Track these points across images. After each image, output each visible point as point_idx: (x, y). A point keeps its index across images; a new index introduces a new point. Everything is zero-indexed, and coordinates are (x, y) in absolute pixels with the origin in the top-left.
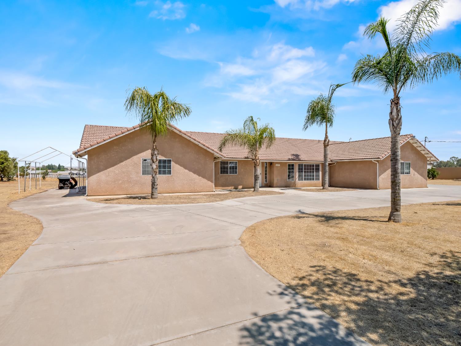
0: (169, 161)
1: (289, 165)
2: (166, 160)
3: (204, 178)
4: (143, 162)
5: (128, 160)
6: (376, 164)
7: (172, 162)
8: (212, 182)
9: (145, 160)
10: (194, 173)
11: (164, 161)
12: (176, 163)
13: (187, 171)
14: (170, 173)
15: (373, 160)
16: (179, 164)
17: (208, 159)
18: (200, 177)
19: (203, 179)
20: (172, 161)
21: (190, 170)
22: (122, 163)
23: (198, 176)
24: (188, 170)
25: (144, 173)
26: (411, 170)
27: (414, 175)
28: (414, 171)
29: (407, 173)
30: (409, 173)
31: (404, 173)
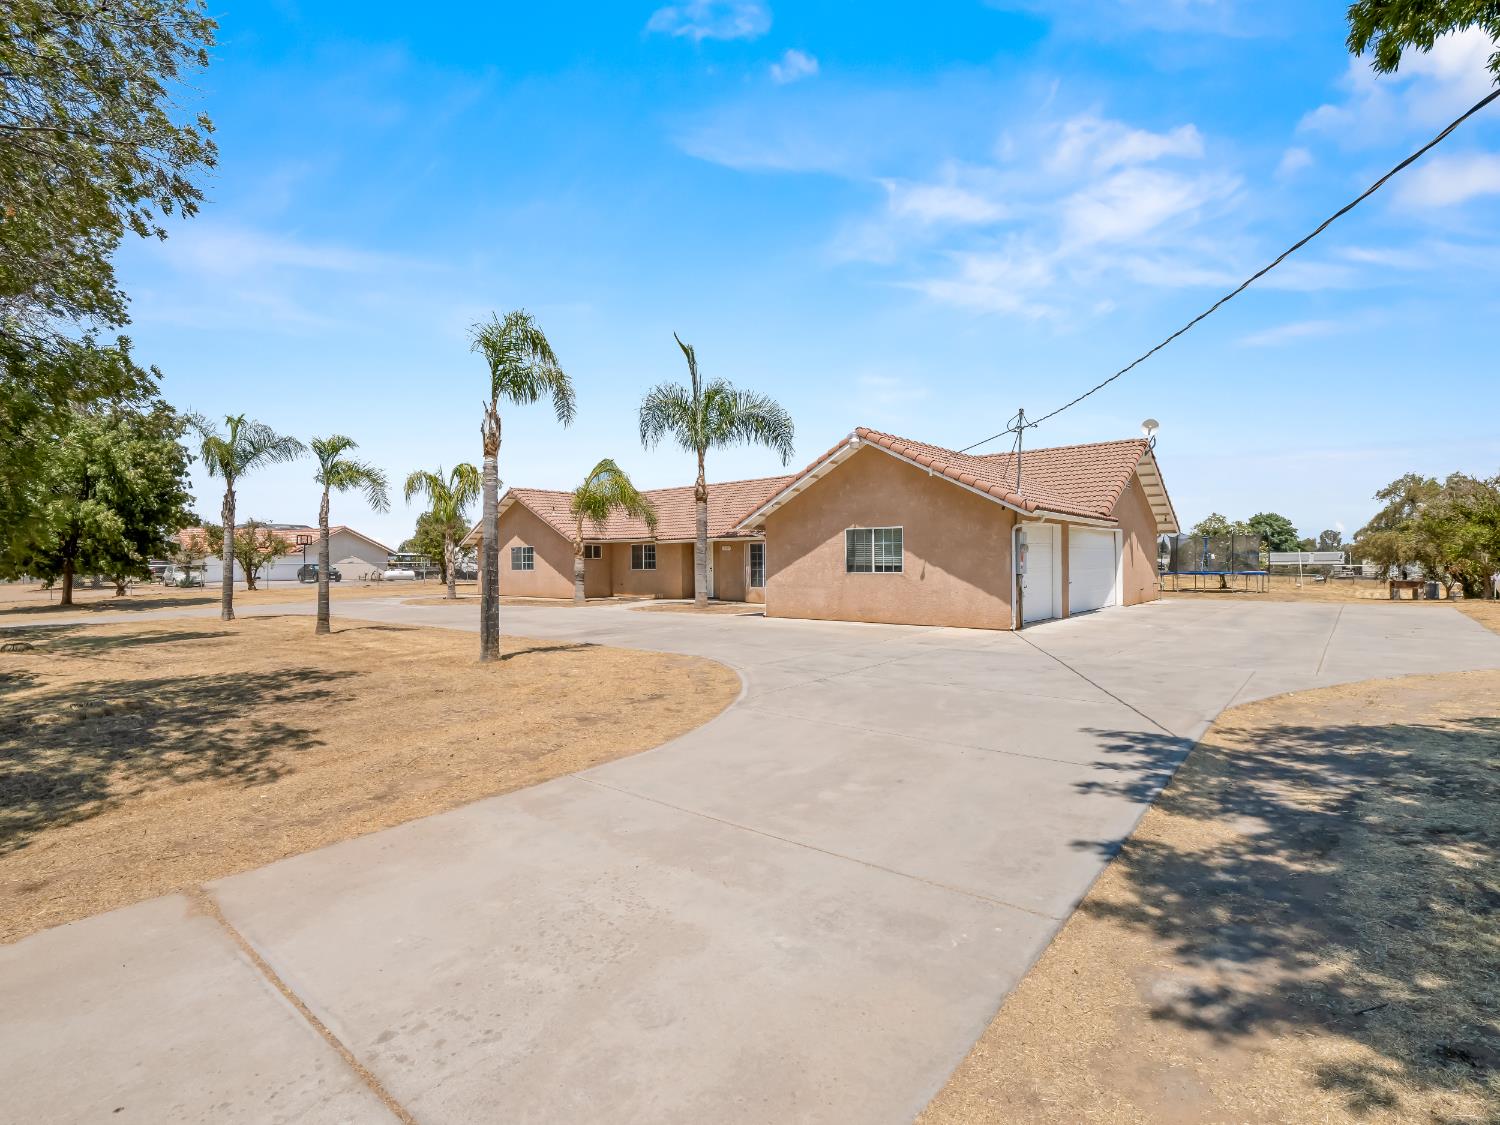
0: (532, 550)
1: (754, 548)
2: (529, 548)
4: (512, 553)
10: (554, 567)
12: (538, 552)
14: (532, 567)
16: (540, 555)
23: (557, 572)
24: (548, 563)
25: (514, 567)
26: (907, 558)
27: (922, 577)
28: (922, 561)
29: (888, 569)
30: (898, 569)
31: (868, 569)
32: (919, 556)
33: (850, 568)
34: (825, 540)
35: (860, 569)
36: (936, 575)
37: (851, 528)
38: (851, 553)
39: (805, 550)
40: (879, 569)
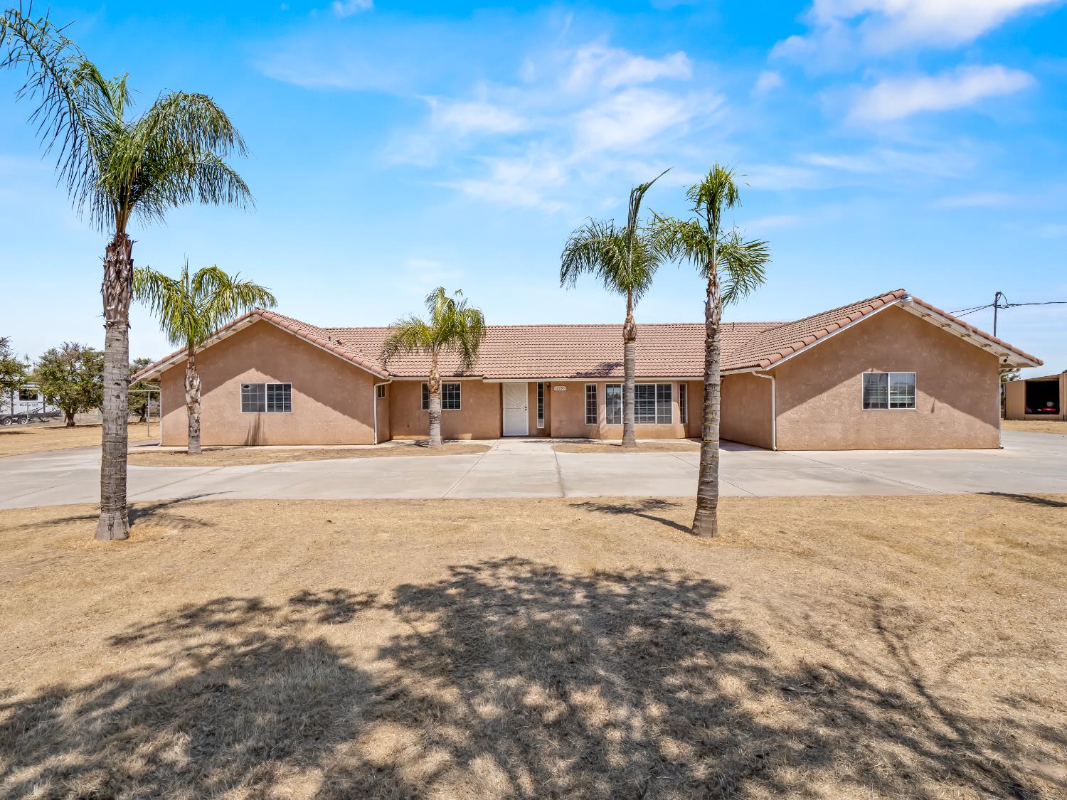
0: (288, 387)
1: (589, 389)
2: (281, 385)
3: (354, 418)
4: (243, 391)
5: (219, 387)
6: (770, 380)
7: (293, 391)
8: (371, 426)
9: (247, 387)
10: (335, 408)
11: (279, 387)
12: (300, 390)
13: (320, 404)
14: (288, 408)
15: (752, 370)
16: (305, 394)
17: (360, 382)
18: (346, 417)
19: (352, 420)
20: (293, 387)
21: (326, 404)
22: (210, 393)
23: (341, 414)
24: (322, 403)
25: (245, 408)
26: (920, 396)
27: (933, 411)
28: (933, 399)
29: (903, 405)
30: (911, 405)
31: (884, 405)
32: (930, 395)
33: (866, 405)
34: (841, 381)
35: (875, 406)
36: (944, 409)
37: (869, 372)
38: (867, 392)
39: (820, 390)
40: (893, 405)
